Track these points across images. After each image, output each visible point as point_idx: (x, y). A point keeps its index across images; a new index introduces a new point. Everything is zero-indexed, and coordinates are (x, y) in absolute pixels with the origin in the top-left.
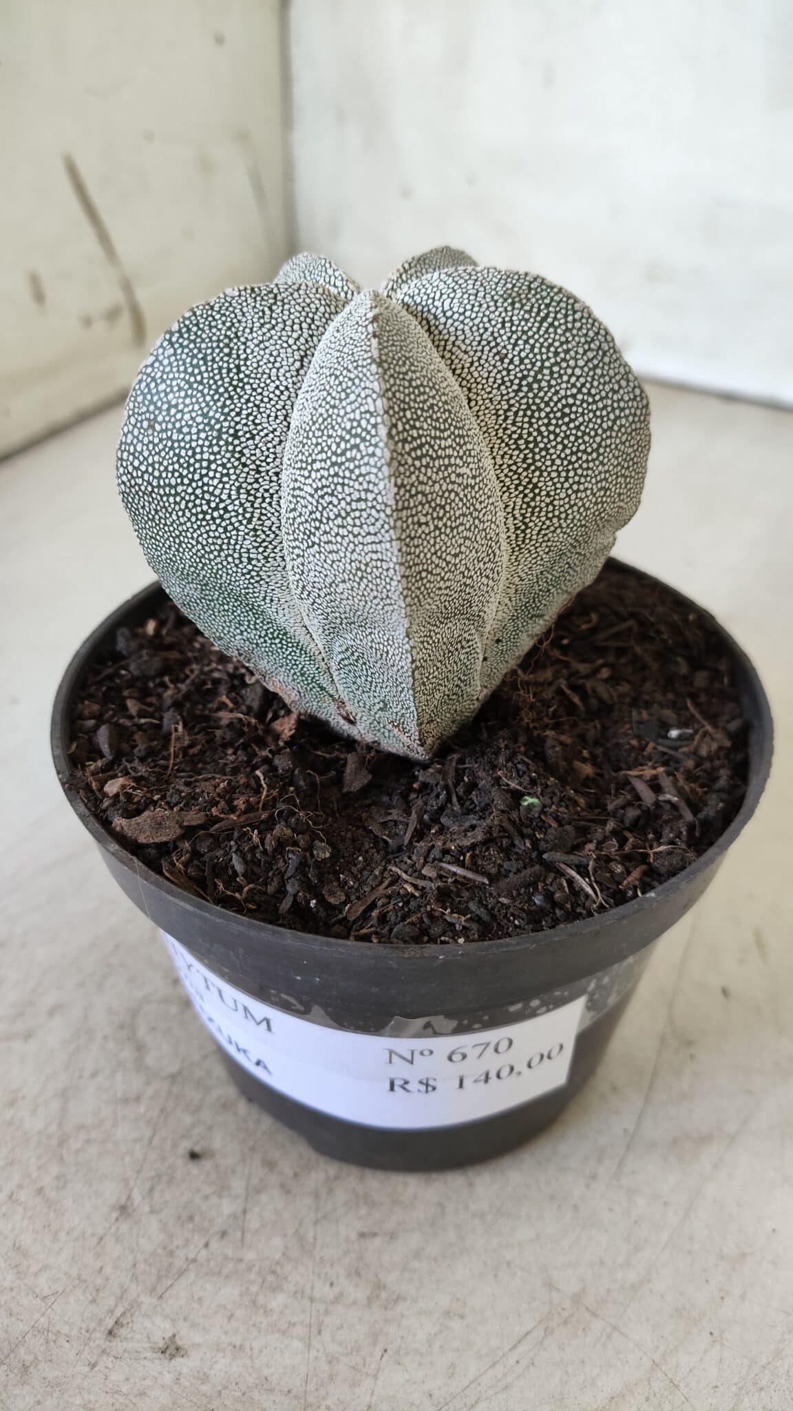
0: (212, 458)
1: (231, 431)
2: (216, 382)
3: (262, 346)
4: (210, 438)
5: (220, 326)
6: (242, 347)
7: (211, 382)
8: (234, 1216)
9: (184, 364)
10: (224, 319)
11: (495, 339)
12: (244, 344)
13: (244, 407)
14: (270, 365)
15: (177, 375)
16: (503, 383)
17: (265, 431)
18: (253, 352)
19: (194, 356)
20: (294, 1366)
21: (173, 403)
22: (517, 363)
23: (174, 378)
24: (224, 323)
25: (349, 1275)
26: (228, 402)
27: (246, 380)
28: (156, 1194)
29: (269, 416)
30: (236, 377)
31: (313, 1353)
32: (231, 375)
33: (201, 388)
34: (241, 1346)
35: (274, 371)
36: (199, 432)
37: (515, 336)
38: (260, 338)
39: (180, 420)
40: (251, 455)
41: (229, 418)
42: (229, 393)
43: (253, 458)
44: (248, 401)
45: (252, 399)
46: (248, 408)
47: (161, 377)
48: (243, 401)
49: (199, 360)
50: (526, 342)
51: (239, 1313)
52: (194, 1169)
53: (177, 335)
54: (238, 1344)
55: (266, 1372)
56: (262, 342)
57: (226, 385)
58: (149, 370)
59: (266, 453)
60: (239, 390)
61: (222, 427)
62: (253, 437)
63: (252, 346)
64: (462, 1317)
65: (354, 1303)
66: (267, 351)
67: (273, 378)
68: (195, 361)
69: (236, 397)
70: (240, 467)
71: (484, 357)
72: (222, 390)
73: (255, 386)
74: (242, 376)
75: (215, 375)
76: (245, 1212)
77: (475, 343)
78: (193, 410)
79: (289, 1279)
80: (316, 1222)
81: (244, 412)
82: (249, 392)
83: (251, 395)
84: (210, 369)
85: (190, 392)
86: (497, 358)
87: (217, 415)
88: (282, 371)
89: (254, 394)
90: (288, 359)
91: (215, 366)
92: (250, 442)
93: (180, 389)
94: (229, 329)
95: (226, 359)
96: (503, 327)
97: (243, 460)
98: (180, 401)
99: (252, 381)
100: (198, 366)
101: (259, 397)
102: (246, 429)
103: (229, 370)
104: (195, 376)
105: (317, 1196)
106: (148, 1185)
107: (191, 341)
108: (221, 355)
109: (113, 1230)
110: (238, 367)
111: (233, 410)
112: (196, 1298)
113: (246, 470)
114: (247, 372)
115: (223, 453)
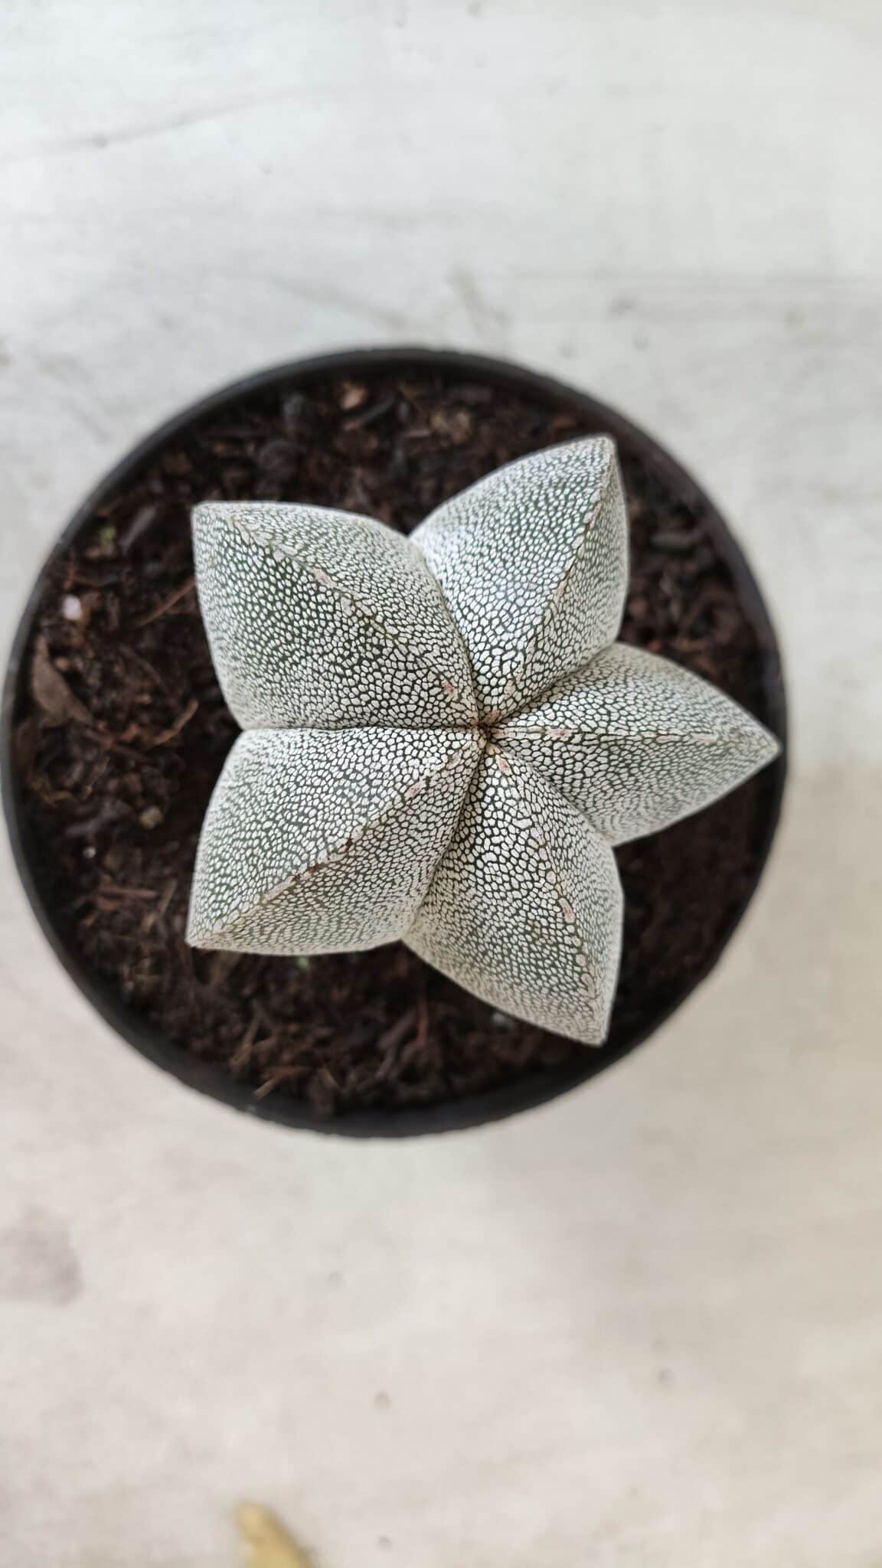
7: (258, 632)
9: (257, 588)
12: (307, 654)
15: (246, 583)
18: (305, 668)
23: (242, 580)
24: (310, 618)
27: (281, 671)
30: (276, 659)
32: (275, 653)
42: (262, 657)
45: (274, 685)
49: (267, 606)
53: (274, 563)
57: (265, 651)
63: (309, 665)
94: (308, 628)
107: (276, 585)
108: (283, 632)
110: (285, 657)
114: (288, 670)
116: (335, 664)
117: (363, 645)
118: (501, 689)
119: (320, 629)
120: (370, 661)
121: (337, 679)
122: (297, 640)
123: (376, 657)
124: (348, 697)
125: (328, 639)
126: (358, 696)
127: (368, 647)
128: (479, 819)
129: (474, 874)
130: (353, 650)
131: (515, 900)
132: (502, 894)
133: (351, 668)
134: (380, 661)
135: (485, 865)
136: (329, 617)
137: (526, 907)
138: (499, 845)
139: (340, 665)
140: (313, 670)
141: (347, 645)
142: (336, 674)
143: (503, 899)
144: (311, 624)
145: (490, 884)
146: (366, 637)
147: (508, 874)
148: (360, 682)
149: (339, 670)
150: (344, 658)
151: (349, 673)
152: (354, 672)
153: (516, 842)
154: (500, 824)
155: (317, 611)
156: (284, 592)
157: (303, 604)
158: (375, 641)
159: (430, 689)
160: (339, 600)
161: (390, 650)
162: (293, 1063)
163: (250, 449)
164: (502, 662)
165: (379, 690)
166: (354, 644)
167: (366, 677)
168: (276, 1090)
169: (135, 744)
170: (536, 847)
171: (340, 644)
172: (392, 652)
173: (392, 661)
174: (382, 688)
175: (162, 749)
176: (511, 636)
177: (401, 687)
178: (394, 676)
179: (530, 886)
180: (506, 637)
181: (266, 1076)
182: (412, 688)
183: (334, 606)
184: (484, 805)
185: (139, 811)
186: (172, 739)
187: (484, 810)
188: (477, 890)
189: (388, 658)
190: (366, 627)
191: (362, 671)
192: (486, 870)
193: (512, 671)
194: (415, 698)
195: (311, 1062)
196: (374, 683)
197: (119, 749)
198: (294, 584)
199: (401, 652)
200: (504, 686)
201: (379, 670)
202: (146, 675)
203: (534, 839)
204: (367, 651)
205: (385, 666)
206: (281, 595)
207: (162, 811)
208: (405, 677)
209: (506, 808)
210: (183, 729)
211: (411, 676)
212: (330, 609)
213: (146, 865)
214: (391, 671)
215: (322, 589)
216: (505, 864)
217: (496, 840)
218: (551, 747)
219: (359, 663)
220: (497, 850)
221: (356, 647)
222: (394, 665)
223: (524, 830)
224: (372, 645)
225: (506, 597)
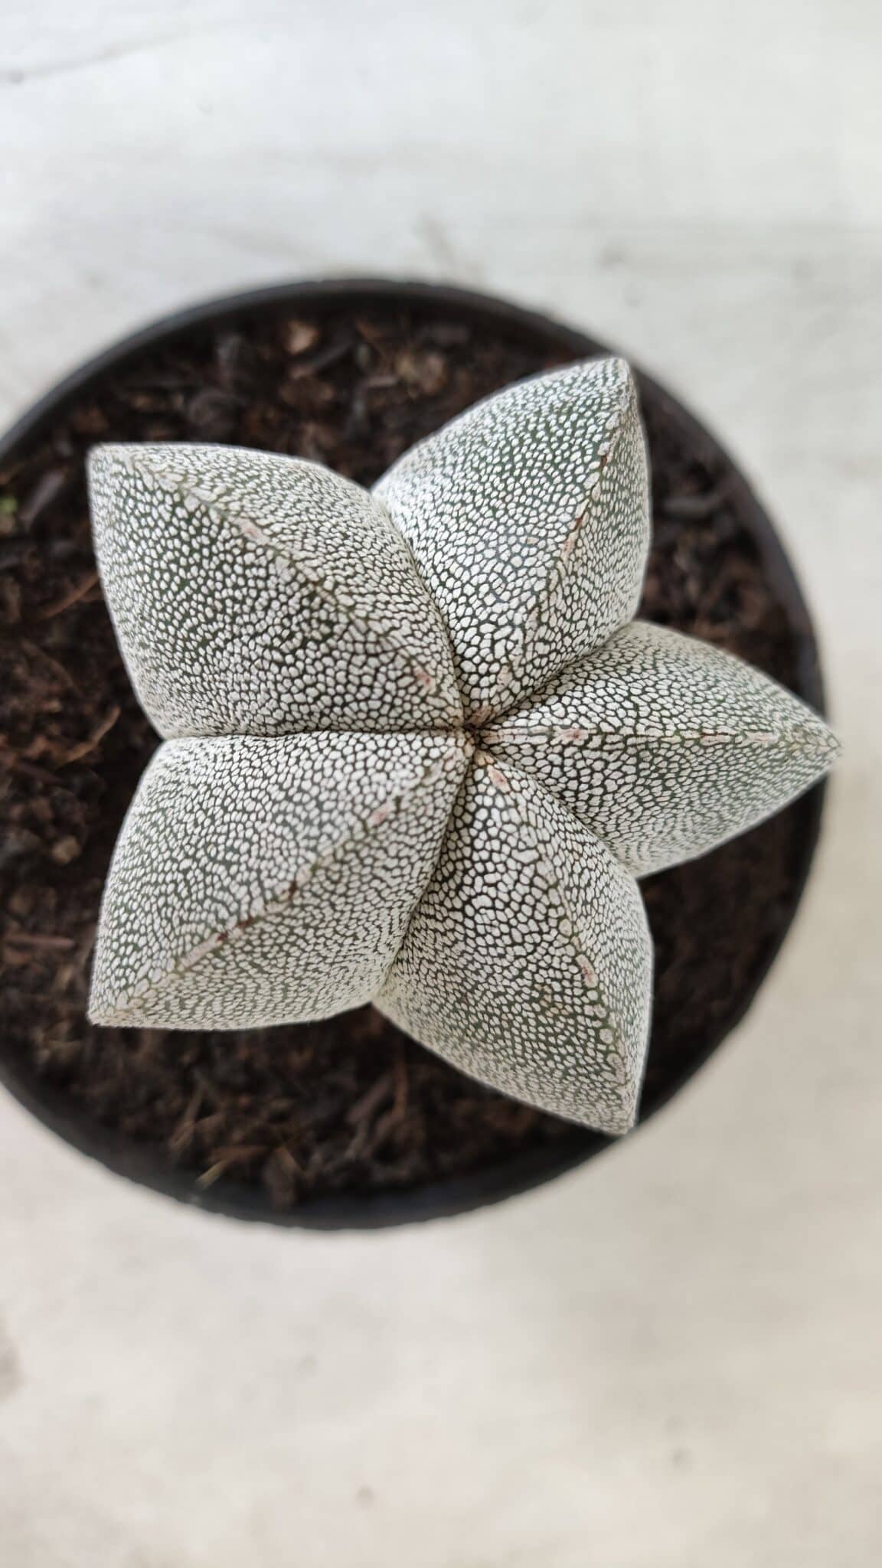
2: (173, 616)
5: (229, 582)
6: (229, 636)
7: (170, 609)
9: (165, 549)
10: (241, 582)
12: (234, 636)
15: (151, 543)
18: (232, 654)
23: (146, 540)
24: (236, 587)
30: (195, 644)
32: (193, 635)
33: (157, 594)
116: (271, 647)
117: (308, 621)
118: (492, 678)
119: (249, 602)
120: (318, 642)
121: (275, 668)
122: (219, 617)
123: (325, 637)
124: (289, 691)
125: (261, 614)
126: (303, 691)
127: (314, 624)
128: (467, 851)
129: (462, 924)
130: (294, 628)
131: (517, 957)
132: (500, 951)
133: (293, 652)
134: (331, 642)
135: (477, 911)
136: (261, 584)
137: (532, 967)
138: (495, 885)
139: (278, 649)
140: (243, 658)
141: (286, 622)
142: (272, 661)
143: (501, 956)
144: (238, 594)
145: (483, 936)
146: (312, 611)
147: (508, 923)
148: (305, 672)
149: (277, 656)
150: (283, 641)
151: (289, 659)
152: (297, 659)
153: (518, 881)
154: (496, 857)
155: (244, 576)
156: (200, 551)
157: (226, 567)
158: (323, 615)
159: (398, 678)
160: (273, 561)
161: (344, 627)
162: (245, 1142)
163: (179, 401)
164: (494, 642)
165: (330, 682)
166: (295, 620)
167: (312, 664)
168: (227, 1175)
169: (43, 761)
170: (545, 887)
171: (277, 621)
172: (346, 631)
173: (346, 642)
174: (334, 678)
175: (75, 767)
176: (505, 607)
177: (360, 677)
178: (349, 663)
179: (537, 939)
180: (498, 608)
181: (212, 1159)
182: (375, 678)
183: (267, 568)
184: (473, 832)
185: (50, 843)
186: (89, 754)
187: (473, 839)
188: (466, 944)
189: (341, 638)
190: (311, 596)
191: (307, 657)
192: (478, 918)
193: (508, 652)
194: (378, 692)
195: (267, 1142)
196: (324, 672)
197: (23, 768)
198: (213, 541)
199: (358, 630)
200: (497, 674)
201: (329, 655)
202: (54, 677)
203: (541, 877)
204: (312, 629)
205: (337, 648)
206: (196, 556)
207: (79, 841)
208: (365, 664)
209: (503, 836)
210: (101, 743)
211: (373, 662)
212: (262, 572)
213: (61, 907)
214: (346, 656)
215: (250, 546)
216: (503, 910)
217: (490, 878)
218: (561, 754)
219: (303, 646)
220: (492, 892)
221: (298, 624)
222: (350, 647)
223: (528, 865)
224: (319, 621)
225: (497, 556)
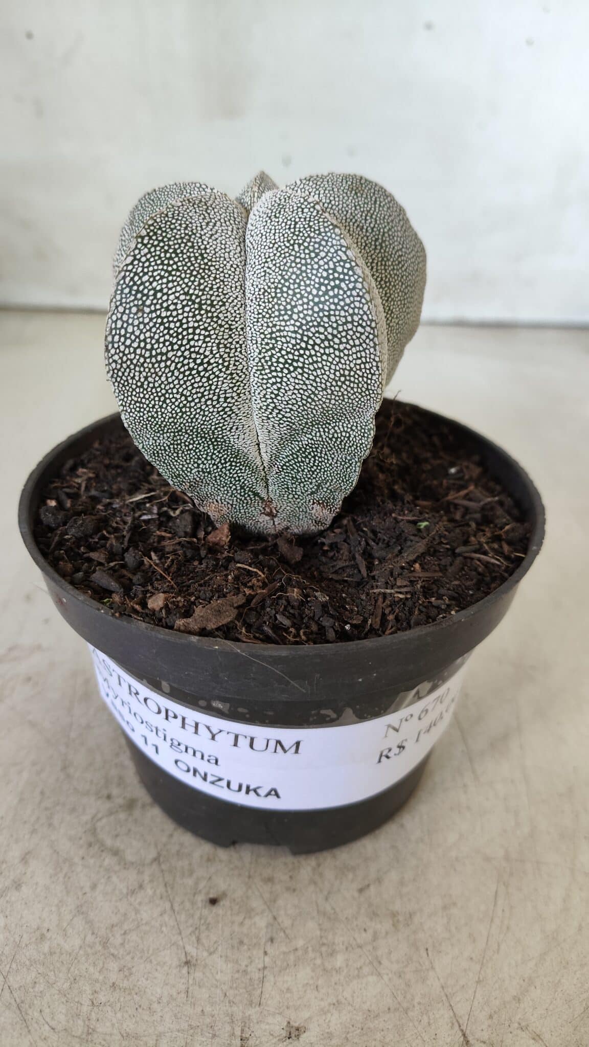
0: (196, 325)
1: (209, 302)
2: (189, 268)
3: (213, 238)
4: (193, 310)
5: (178, 228)
6: (200, 240)
7: (185, 268)
8: (269, 925)
9: (160, 258)
10: (179, 222)
11: (354, 217)
12: (200, 238)
13: (214, 283)
14: (223, 251)
15: (156, 268)
16: (366, 245)
17: (232, 298)
18: (208, 243)
19: (166, 252)
20: (380, 993)
21: (158, 288)
22: (370, 231)
23: (154, 271)
24: (180, 225)
25: (371, 919)
26: (202, 281)
27: (209, 264)
28: (204, 941)
29: (231, 287)
30: (202, 263)
31: (385, 977)
32: (198, 261)
33: (178, 274)
34: (338, 1001)
35: (227, 254)
36: (183, 307)
37: (364, 214)
38: (210, 233)
39: (167, 300)
40: (225, 317)
41: (205, 293)
42: (200, 274)
43: (226, 320)
44: (215, 278)
45: (218, 276)
46: (217, 283)
47: (142, 271)
48: (212, 279)
49: (171, 253)
50: (371, 217)
51: (320, 982)
52: (218, 910)
53: (147, 238)
54: (335, 1001)
55: (365, 1007)
56: (212, 235)
57: (197, 269)
58: (130, 267)
59: (234, 315)
60: (207, 271)
61: (201, 300)
62: (224, 305)
63: (207, 239)
64: (455, 904)
65: (387, 933)
66: (218, 241)
67: (228, 260)
68: (168, 255)
69: (206, 276)
70: (218, 328)
71: (352, 229)
72: (195, 273)
73: (217, 267)
74: (206, 261)
75: (186, 263)
76: (275, 918)
77: (344, 221)
78: (176, 292)
79: (336, 941)
80: (327, 899)
81: (215, 287)
82: (214, 272)
83: (216, 274)
84: (181, 259)
85: (170, 278)
86: (359, 229)
87: (196, 292)
88: (232, 254)
89: (218, 272)
90: (233, 245)
91: (185, 256)
92: (223, 308)
93: (162, 277)
94: (186, 228)
95: (191, 250)
96: (356, 209)
97: (220, 322)
98: (164, 286)
99: (214, 264)
100: (171, 258)
101: (222, 275)
102: (218, 299)
103: (196, 258)
104: (171, 266)
105: (315, 883)
106: (194, 938)
107: (160, 241)
108: (187, 248)
109: (191, 982)
110: (201, 255)
111: (206, 286)
112: (285, 991)
113: (222, 329)
114: (209, 258)
115: (204, 320)
